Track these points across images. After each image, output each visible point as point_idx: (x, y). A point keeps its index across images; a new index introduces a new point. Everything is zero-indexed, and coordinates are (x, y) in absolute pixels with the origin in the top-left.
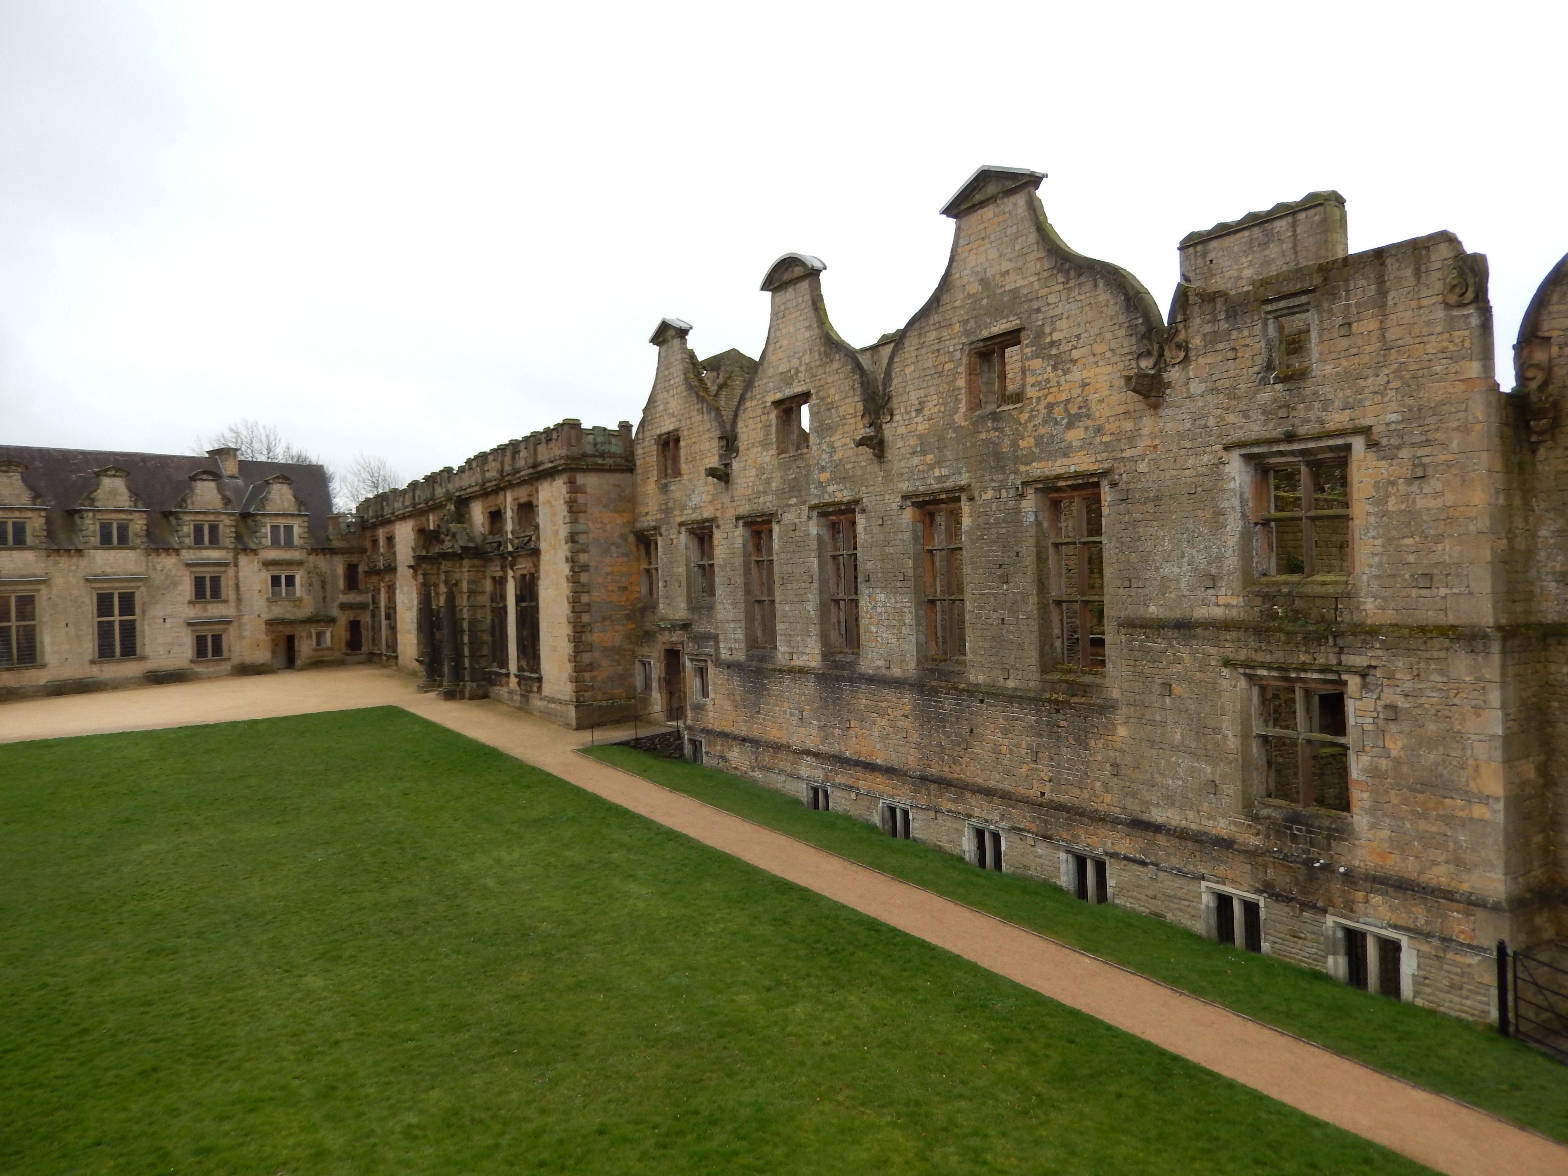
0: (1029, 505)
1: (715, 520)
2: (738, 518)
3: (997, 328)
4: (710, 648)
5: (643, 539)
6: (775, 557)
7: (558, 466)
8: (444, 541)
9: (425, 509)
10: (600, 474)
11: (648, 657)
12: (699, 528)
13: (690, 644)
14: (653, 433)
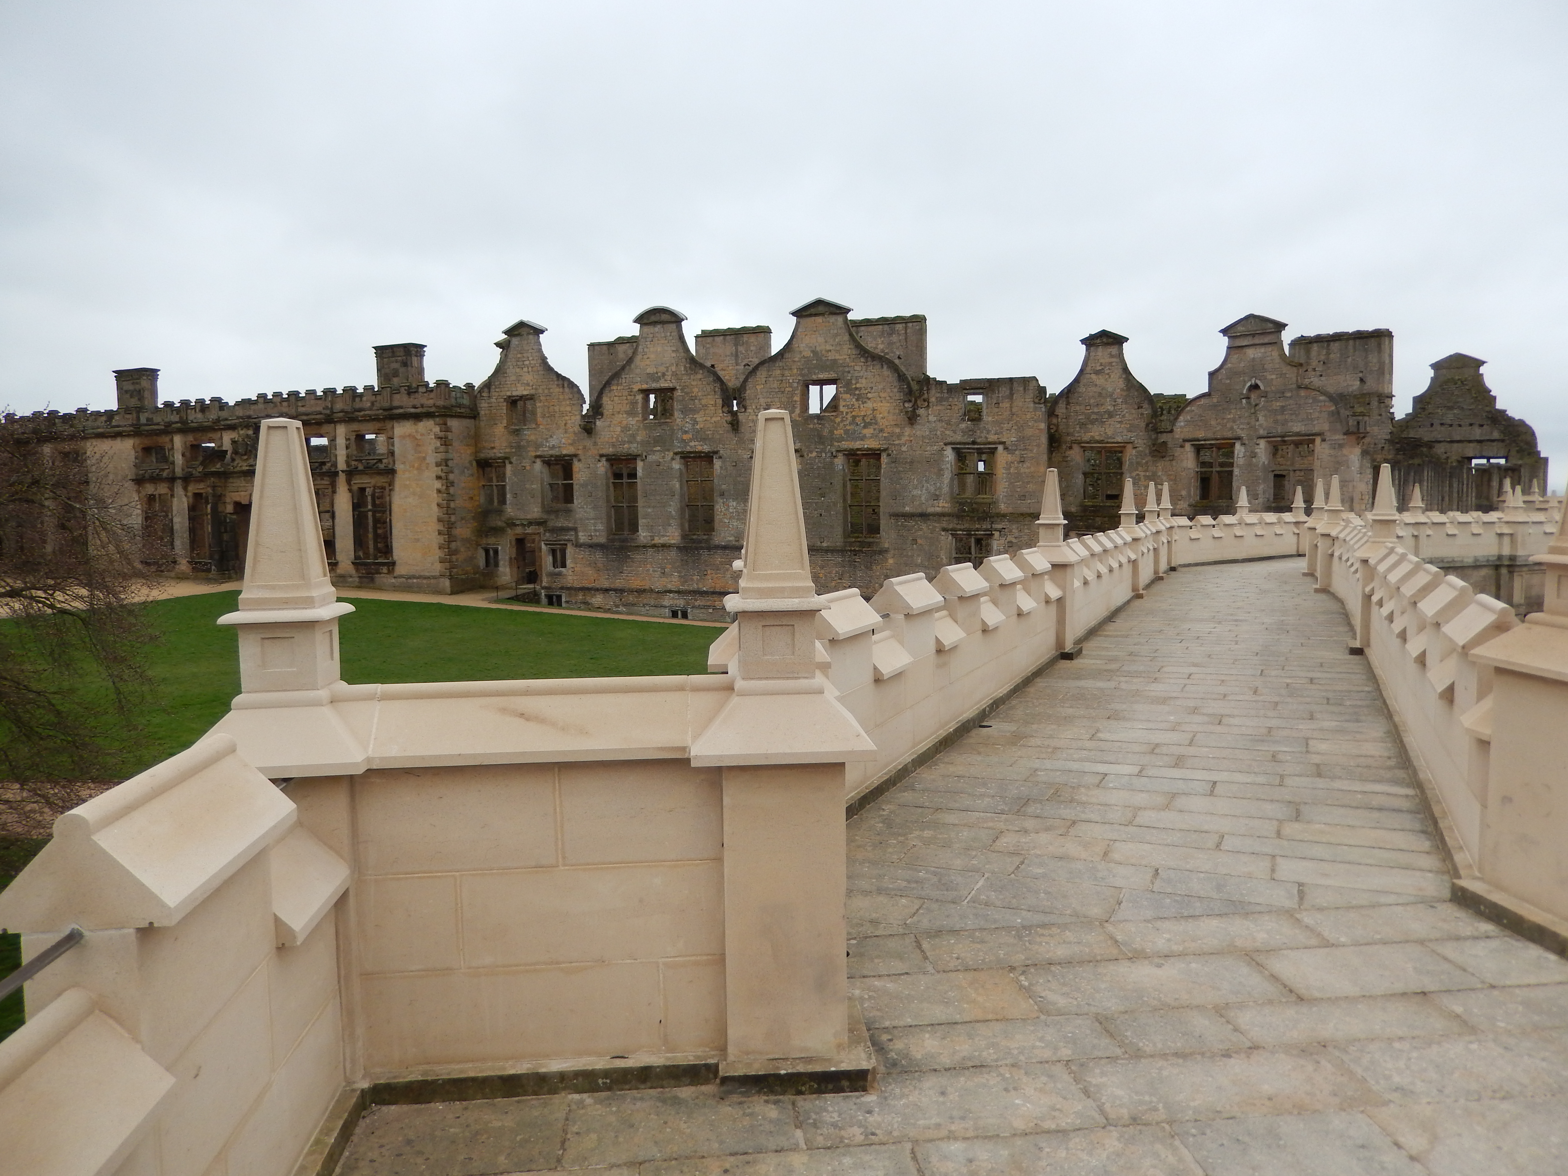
0: (840, 462)
1: (576, 455)
2: (602, 456)
3: (822, 376)
4: (571, 536)
5: (484, 465)
6: (638, 480)
7: (434, 412)
8: (233, 460)
9: (168, 430)
10: (460, 420)
11: (494, 544)
12: (555, 460)
13: (547, 534)
14: (502, 394)
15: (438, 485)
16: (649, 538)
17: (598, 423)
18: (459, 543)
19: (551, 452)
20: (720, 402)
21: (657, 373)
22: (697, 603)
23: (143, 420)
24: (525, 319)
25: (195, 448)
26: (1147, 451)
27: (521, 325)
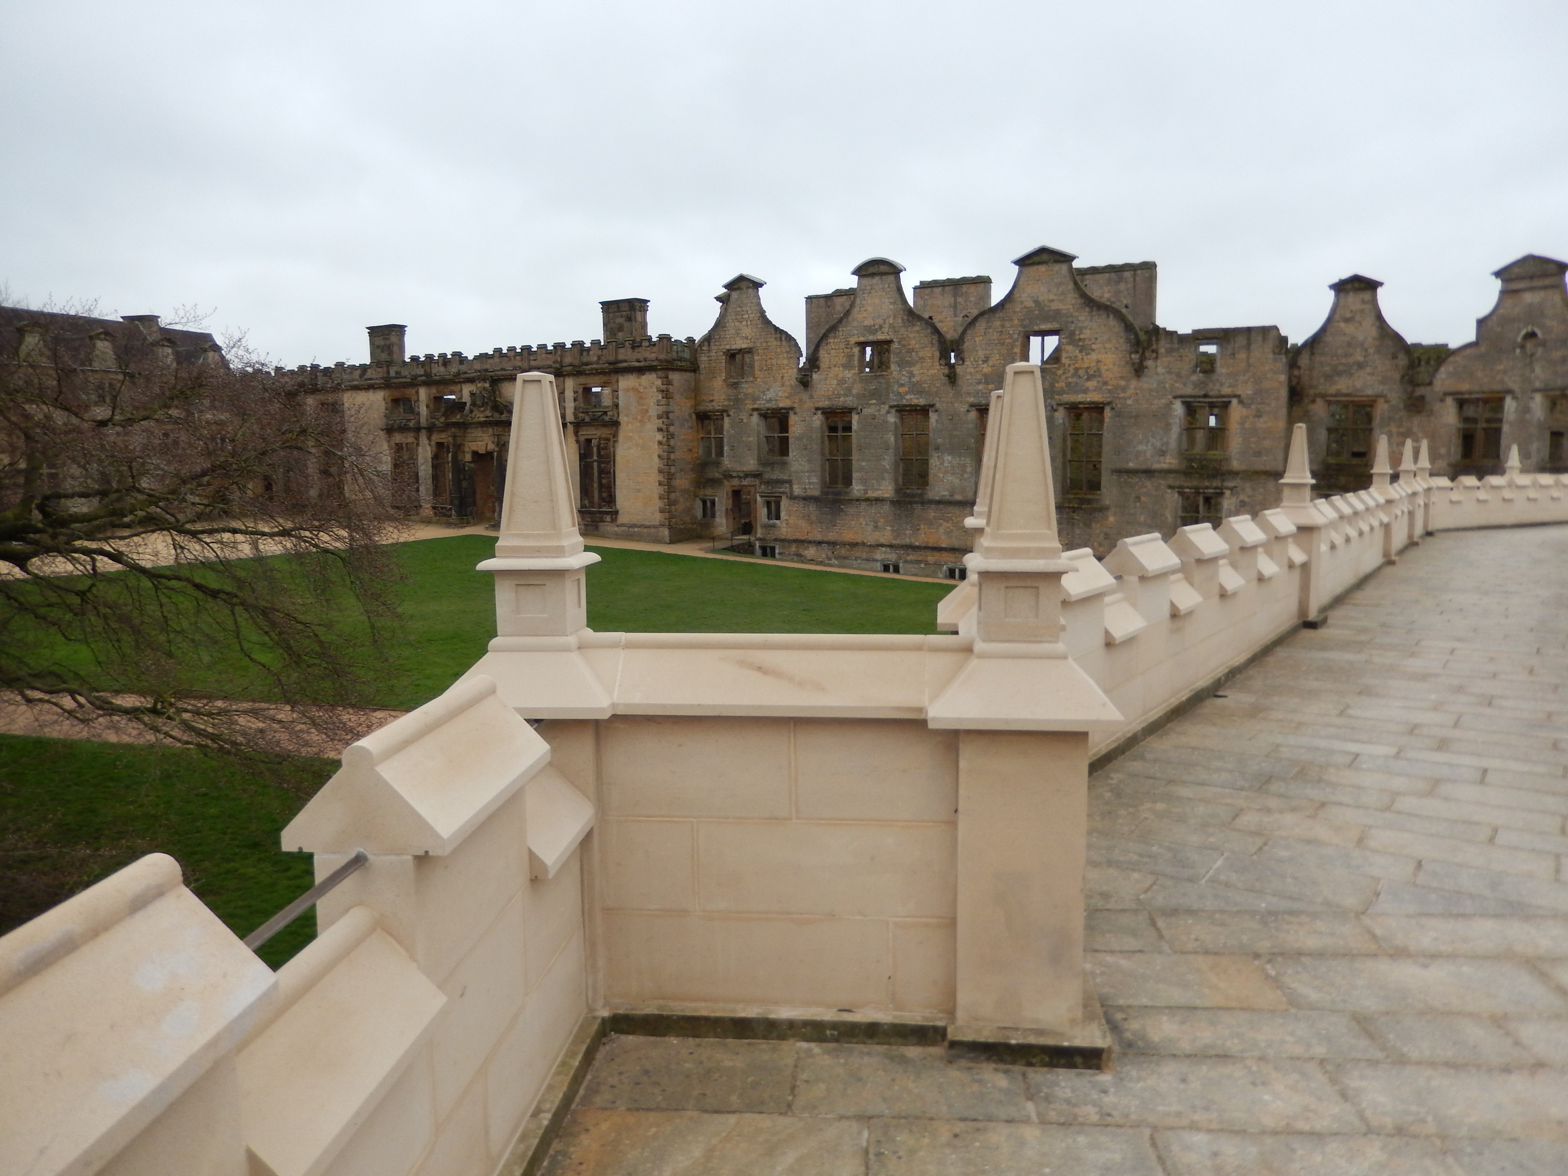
0: (1060, 416)
1: (792, 408)
2: (817, 409)
3: (1044, 327)
4: (785, 488)
5: (703, 417)
6: (853, 434)
7: (655, 366)
8: (471, 411)
9: (414, 383)
10: (680, 373)
11: (711, 496)
12: (772, 413)
13: (763, 487)
14: (721, 347)
15: (659, 437)
16: (863, 492)
17: (815, 376)
18: (678, 494)
19: (768, 405)
20: (937, 354)
21: (874, 326)
22: (909, 558)
23: (392, 373)
24: (745, 273)
25: (438, 399)
26: (1401, 406)
27: (741, 279)
